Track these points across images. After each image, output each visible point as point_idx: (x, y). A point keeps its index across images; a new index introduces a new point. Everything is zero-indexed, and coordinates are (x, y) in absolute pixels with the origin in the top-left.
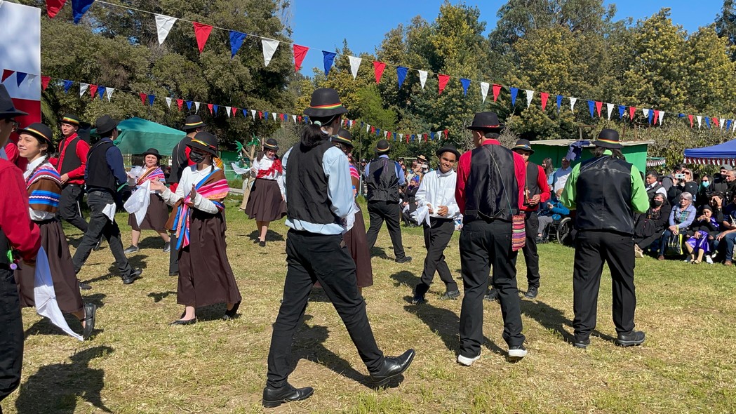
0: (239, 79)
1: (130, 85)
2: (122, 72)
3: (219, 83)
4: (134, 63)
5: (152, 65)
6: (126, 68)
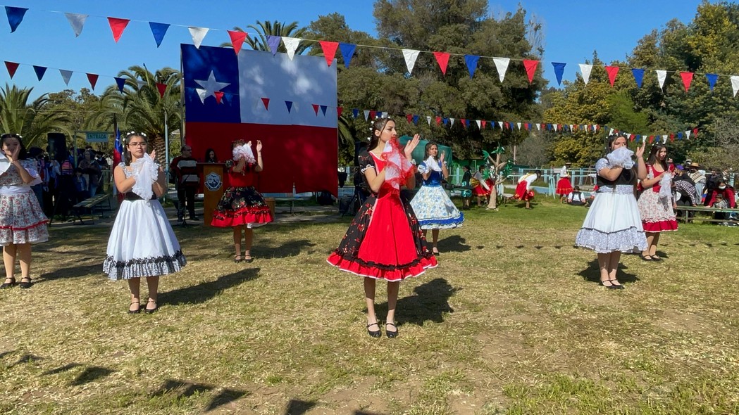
0: (491, 97)
1: (404, 111)
2: (399, 101)
3: (474, 103)
4: (407, 93)
5: (421, 93)
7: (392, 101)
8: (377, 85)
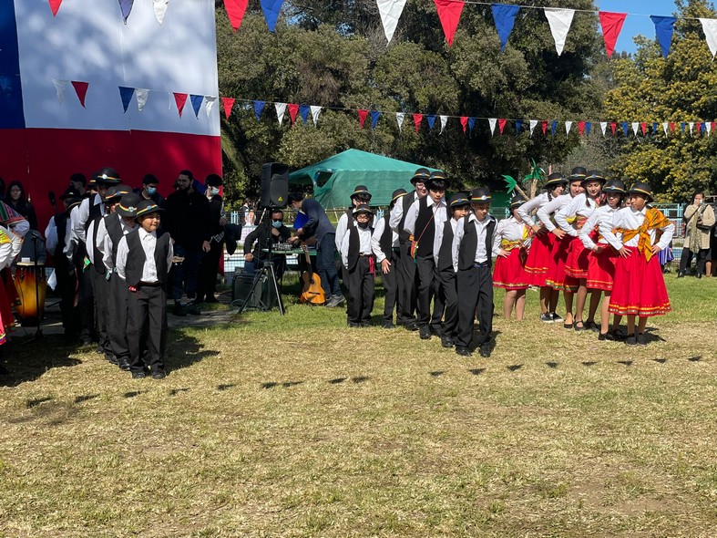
0: (507, 71)
1: (342, 99)
2: (330, 80)
4: (346, 65)
5: (373, 65)
6: (336, 74)
7: (315, 81)
8: (286, 49)
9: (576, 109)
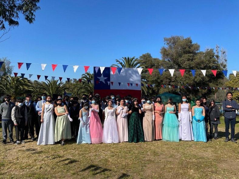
0: (202, 78)
1: (170, 83)
2: (168, 80)
3: (196, 80)
6: (169, 79)
9: (217, 85)
